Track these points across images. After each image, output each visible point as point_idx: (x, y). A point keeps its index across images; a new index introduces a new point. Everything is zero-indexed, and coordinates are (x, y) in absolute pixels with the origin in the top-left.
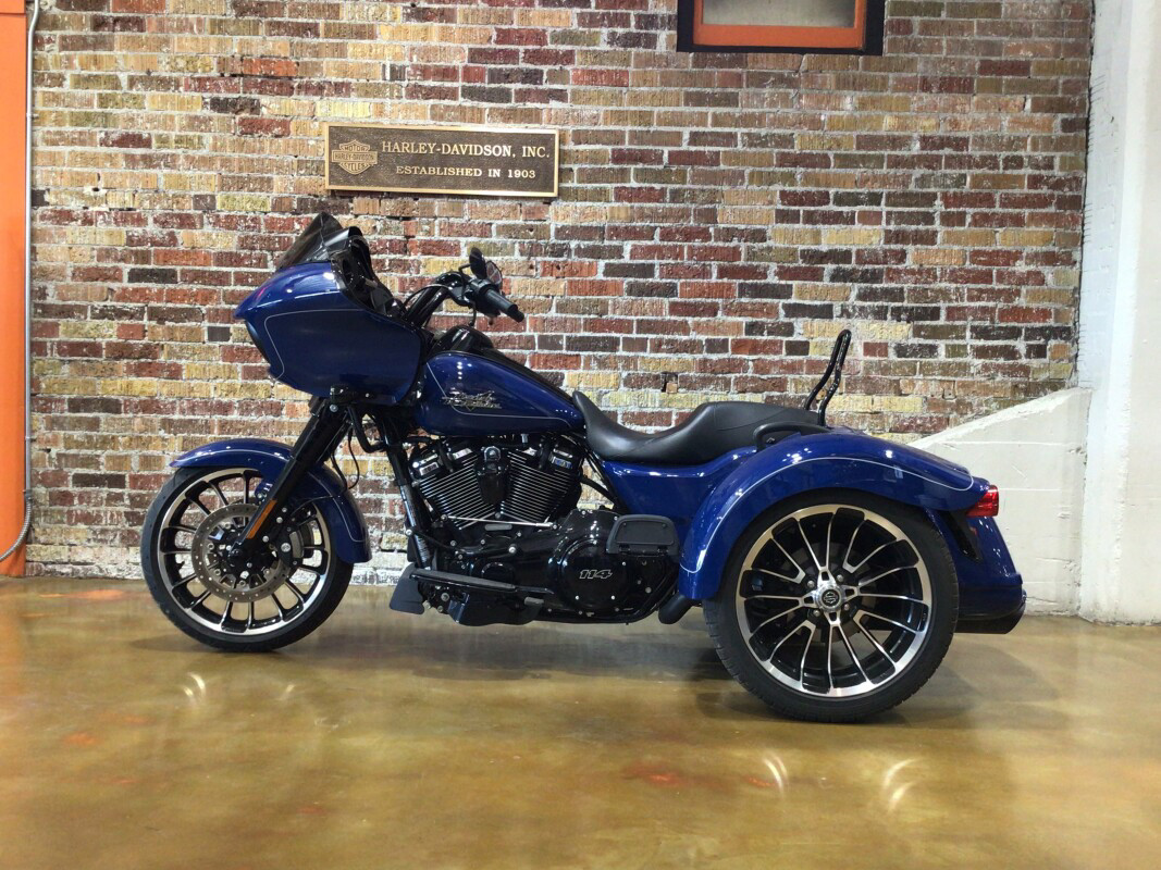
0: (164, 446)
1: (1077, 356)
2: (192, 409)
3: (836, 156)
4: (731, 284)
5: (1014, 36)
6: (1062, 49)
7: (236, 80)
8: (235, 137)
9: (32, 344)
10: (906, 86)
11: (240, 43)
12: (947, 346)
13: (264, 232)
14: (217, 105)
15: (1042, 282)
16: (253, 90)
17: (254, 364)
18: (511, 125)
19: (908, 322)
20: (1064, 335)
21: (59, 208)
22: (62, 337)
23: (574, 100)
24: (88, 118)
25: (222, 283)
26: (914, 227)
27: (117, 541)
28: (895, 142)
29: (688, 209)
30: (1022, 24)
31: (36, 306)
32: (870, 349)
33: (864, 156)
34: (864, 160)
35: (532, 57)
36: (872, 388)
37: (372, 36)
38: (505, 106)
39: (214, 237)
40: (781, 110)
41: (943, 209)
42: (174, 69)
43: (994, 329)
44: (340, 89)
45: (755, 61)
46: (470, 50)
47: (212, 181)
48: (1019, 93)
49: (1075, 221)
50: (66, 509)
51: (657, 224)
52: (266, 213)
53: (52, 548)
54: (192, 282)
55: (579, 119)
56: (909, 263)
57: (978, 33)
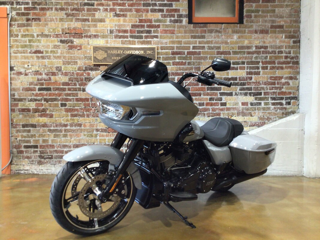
0: (49, 137)
1: (299, 104)
2: (57, 126)
3: (232, 52)
4: (205, 87)
5: (279, 18)
6: (292, 21)
7: (67, 34)
8: (67, 50)
9: (11, 109)
10: (251, 32)
11: (68, 25)
12: (264, 103)
13: (75, 76)
14: (62, 41)
15: (289, 84)
16: (72, 37)
17: (73, 113)
18: (143, 45)
19: (253, 96)
20: (295, 99)
21: (18, 71)
22: (20, 107)
23: (160, 38)
24: (26, 46)
25: (64, 91)
26: (254, 70)
27: (36, 163)
28: (248, 47)
29: (192, 67)
30: (281, 15)
31: (12, 99)
32: (243, 104)
33: (240, 51)
34: (240, 52)
35: (149, 26)
36: (244, 114)
37: (104, 21)
38: (141, 40)
39: (61, 78)
40: (217, 39)
41: (262, 65)
42: (49, 32)
43: (277, 98)
44: (96, 36)
45: (210, 26)
46: (132, 25)
47: (61, 63)
48: (281, 33)
49: (297, 68)
50: (22, 155)
51: (184, 71)
52: (76, 71)
53: (18, 166)
54: (56, 91)
55: (162, 43)
56: (253, 80)
57: (270, 18)
